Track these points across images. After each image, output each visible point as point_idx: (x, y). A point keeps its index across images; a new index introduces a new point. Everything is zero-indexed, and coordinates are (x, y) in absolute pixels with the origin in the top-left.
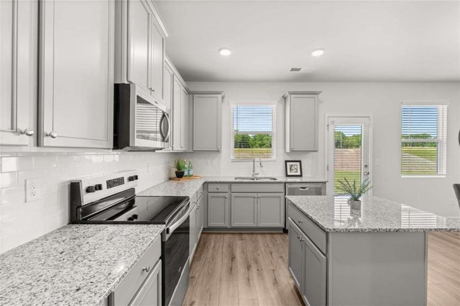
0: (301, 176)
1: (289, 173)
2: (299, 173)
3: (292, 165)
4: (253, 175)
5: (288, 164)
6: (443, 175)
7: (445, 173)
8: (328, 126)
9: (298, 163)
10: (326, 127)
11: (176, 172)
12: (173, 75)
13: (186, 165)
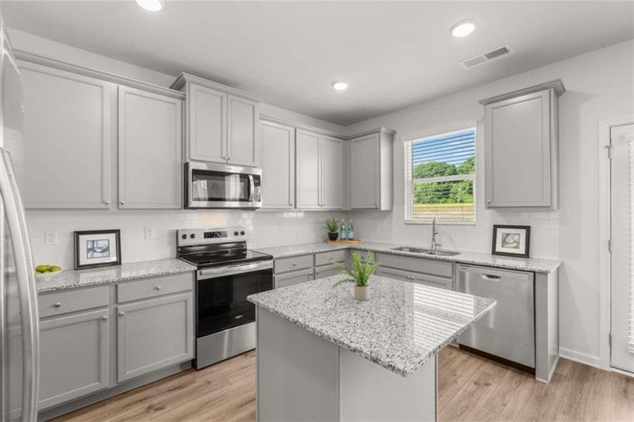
0: (527, 255)
1: (499, 249)
2: (522, 250)
3: (508, 235)
4: (432, 246)
5: (500, 232)
9: (523, 232)
10: (604, 152)
11: (329, 234)
12: (295, 130)
13: (343, 227)
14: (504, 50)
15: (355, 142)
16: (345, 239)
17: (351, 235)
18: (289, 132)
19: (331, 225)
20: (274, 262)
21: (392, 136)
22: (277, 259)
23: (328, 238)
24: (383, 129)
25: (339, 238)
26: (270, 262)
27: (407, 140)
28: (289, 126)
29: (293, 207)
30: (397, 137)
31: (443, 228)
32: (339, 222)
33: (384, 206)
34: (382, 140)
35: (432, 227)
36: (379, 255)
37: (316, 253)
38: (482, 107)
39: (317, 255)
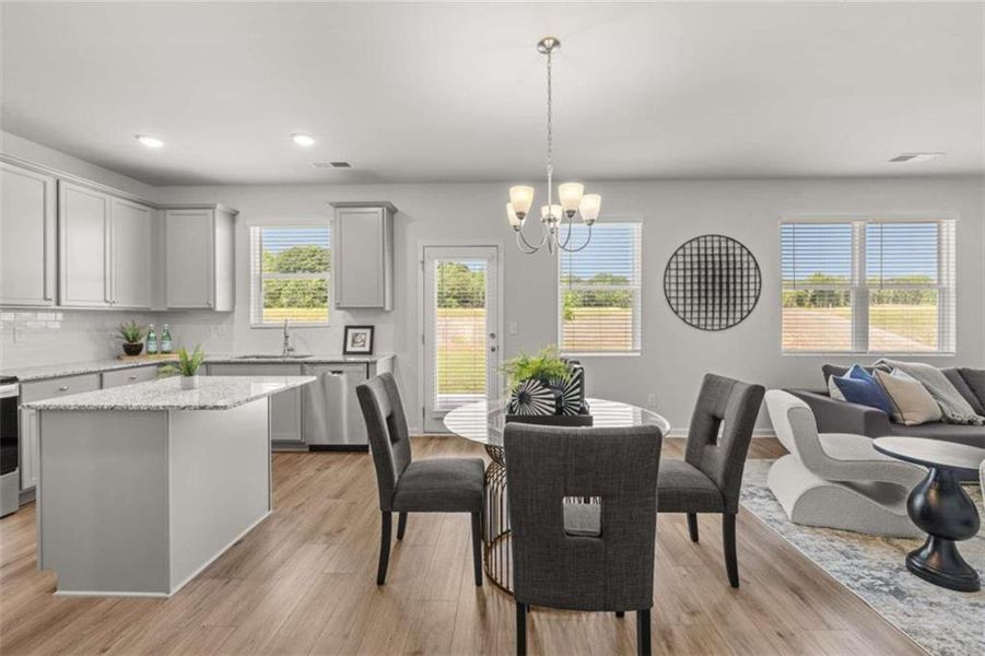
0: (370, 352)
1: (350, 349)
2: (367, 348)
3: (357, 334)
4: (285, 351)
5: (351, 331)
6: (636, 351)
7: (639, 348)
8: (423, 262)
9: (368, 331)
10: (420, 265)
11: (124, 346)
12: (58, 182)
13: (152, 335)
14: (345, 165)
15: (172, 215)
16: (156, 353)
17: (167, 346)
18: (45, 183)
19: (130, 333)
20: (20, 387)
21: (233, 216)
22: (26, 381)
23: (123, 352)
24: (219, 207)
25: (144, 351)
26: (14, 387)
27: (255, 225)
28: (46, 174)
29: (52, 305)
30: (240, 219)
31: (296, 331)
32: (144, 327)
33: (221, 304)
34: (218, 221)
35: (282, 331)
36: (213, 366)
37: (106, 371)
38: (332, 208)
39: (105, 374)
